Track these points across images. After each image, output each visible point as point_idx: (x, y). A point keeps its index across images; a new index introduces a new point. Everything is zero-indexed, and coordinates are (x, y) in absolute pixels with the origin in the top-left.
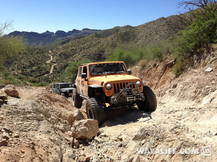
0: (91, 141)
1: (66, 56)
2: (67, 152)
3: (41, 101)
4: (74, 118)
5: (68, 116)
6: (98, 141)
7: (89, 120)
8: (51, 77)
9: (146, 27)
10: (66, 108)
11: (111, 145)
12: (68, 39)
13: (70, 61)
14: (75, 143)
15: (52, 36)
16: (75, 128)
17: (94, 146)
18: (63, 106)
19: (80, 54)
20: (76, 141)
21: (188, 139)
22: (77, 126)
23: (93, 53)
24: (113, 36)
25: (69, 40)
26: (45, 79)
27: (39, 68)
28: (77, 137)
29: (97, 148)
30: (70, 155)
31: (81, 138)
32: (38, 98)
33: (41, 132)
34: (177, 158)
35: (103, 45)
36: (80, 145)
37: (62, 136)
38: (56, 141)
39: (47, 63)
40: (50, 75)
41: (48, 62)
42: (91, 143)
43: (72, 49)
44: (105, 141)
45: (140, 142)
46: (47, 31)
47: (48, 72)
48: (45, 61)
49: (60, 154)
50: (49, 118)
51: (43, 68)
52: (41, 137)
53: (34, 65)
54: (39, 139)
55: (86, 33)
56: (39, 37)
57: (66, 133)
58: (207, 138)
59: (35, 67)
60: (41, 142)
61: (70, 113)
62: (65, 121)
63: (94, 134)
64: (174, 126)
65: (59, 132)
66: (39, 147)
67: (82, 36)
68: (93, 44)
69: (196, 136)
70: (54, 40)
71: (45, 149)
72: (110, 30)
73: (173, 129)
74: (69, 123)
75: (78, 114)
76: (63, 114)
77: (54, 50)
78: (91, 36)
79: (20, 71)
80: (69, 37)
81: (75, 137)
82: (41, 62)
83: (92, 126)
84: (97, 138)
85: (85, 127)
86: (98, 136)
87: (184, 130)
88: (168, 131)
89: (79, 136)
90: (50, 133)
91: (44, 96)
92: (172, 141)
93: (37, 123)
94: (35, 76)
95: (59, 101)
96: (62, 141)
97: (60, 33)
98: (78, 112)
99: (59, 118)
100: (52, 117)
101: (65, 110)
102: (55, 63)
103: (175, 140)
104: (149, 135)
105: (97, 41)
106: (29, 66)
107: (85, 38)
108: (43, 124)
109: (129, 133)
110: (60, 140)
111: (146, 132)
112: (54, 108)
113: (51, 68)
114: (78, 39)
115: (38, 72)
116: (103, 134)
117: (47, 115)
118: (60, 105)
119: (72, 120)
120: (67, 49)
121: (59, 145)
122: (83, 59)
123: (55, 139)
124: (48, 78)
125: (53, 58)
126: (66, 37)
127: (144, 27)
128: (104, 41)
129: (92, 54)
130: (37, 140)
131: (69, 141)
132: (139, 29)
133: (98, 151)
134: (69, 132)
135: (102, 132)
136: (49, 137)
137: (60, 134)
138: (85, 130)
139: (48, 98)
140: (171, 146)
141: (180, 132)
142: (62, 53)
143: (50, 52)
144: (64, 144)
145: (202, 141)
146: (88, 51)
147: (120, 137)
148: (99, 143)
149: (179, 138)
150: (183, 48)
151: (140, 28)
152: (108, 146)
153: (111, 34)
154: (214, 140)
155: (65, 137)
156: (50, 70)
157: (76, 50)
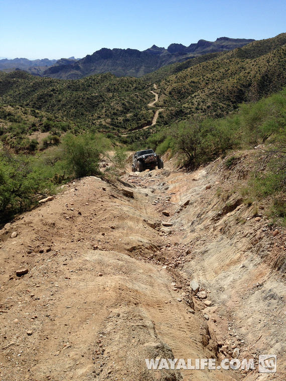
1: (180, 94)
8: (153, 131)
13: (187, 104)
15: (161, 55)
23: (229, 88)
26: (145, 134)
27: (136, 116)
39: (149, 108)
40: (151, 129)
41: (151, 105)
43: (192, 82)
47: (150, 123)
48: (145, 103)
51: (143, 116)
53: (129, 110)
56: (139, 57)
59: (130, 114)
68: (230, 71)
72: (268, 41)
77: (163, 82)
79: (109, 120)
82: (139, 106)
94: (130, 128)
97: (175, 49)
102: (162, 107)
105: (239, 65)
106: (122, 112)
113: (154, 115)
115: (134, 122)
120: (184, 82)
124: (148, 133)
125: (159, 98)
129: (226, 90)
146: (220, 86)
156: (153, 119)
157: (199, 83)
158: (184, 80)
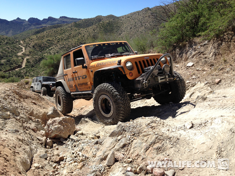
0: (66, 139)
1: (41, 48)
2: (38, 152)
3: (9, 98)
4: (49, 116)
5: (41, 115)
6: (74, 140)
7: (64, 118)
8: (23, 71)
9: (130, 18)
10: (39, 105)
11: (88, 143)
12: (43, 27)
13: (46, 53)
14: (48, 142)
15: (24, 24)
16: (49, 127)
17: (69, 145)
18: (35, 104)
19: (57, 46)
20: (49, 140)
21: (163, 133)
22: (50, 125)
23: (73, 44)
24: (94, 26)
25: (44, 30)
26: (17, 74)
27: (9, 61)
28: (51, 136)
29: (72, 147)
30: (41, 155)
31: (55, 137)
32: (5, 94)
33: (7, 131)
34: (151, 152)
35: (83, 36)
36: (54, 145)
37: (33, 136)
38: (25, 140)
39: (19, 56)
40: (22, 70)
41: (19, 54)
42: (66, 142)
43: (48, 40)
44: (82, 140)
45: (116, 138)
46: (18, 18)
47: (20, 66)
48: (15, 53)
49: (29, 154)
50: (18, 116)
51: (14, 61)
52: (7, 136)
53: (3, 57)
54: (5, 139)
55: (64, 22)
56: (8, 24)
57: (38, 132)
58: (182, 132)
59: (4, 60)
60: (6, 142)
61: (44, 111)
62: (37, 119)
63: (70, 132)
64: (150, 121)
65: (29, 131)
66: (4, 147)
67: (59, 25)
68: (72, 35)
69: (170, 130)
70: (26, 29)
71: (11, 149)
72: (91, 19)
73: (150, 123)
74: (42, 122)
75: (53, 112)
76: (35, 112)
77: (27, 40)
78: (70, 25)
80: (44, 25)
81: (49, 137)
82: (11, 55)
83: (67, 124)
84: (73, 137)
85: (59, 126)
86: (74, 134)
87: (160, 124)
88: (144, 126)
89: (53, 135)
90: (18, 132)
91: (12, 92)
92: (147, 136)
93: (3, 122)
94: (4, 70)
95: (30, 97)
96: (33, 141)
97: (33, 21)
98: (53, 110)
99: (31, 117)
100: (22, 115)
101: (38, 108)
102: (28, 55)
103: (150, 134)
104: (125, 131)
105: (77, 32)
107: (63, 28)
108: (10, 122)
109: (108, 130)
110: (31, 140)
111: (123, 128)
112: (24, 105)
113: (23, 61)
114: (55, 28)
115: (8, 66)
116: (79, 132)
117: (15, 113)
118: (32, 102)
119: (45, 118)
120: (42, 40)
121: (28, 145)
122: (61, 51)
123: (24, 139)
124: (20, 73)
125: (25, 49)
126: (40, 26)
127: (129, 17)
128: (84, 31)
129: (71, 46)
130: (2, 140)
131: (41, 140)
132: (123, 19)
133: (73, 150)
134: (42, 131)
135: (79, 130)
136: (16, 137)
137: (31, 133)
138: (59, 129)
139: (17, 94)
140: (146, 141)
141: (155, 126)
142: (36, 44)
143: (22, 42)
144: (35, 145)
145: (176, 135)
146: (67, 43)
147: (98, 135)
148: (75, 142)
149: (154, 133)
150: (166, 41)
151: (125, 18)
152: (84, 144)
153: (93, 24)
154: (188, 134)
155: (36, 136)
156: (22, 63)
157: (53, 41)
158: (43, 39)
